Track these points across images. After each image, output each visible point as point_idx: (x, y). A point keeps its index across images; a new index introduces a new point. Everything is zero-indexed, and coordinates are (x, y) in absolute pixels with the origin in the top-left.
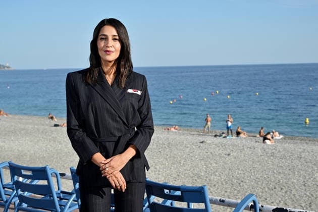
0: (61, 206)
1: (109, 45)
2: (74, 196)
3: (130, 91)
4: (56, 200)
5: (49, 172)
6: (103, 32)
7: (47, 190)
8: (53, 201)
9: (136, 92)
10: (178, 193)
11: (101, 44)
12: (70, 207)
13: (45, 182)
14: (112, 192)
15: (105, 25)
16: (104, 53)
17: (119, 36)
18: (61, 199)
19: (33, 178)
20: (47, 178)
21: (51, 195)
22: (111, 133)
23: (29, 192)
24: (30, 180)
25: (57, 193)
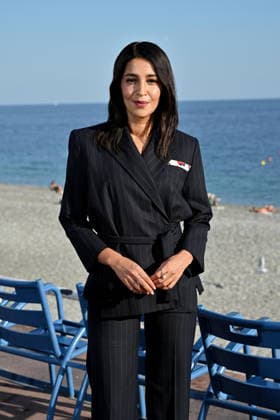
0: (62, 346)
1: (143, 92)
2: (84, 330)
3: (173, 163)
4: (54, 335)
5: (43, 290)
6: (131, 70)
7: (40, 319)
8: (49, 338)
9: (182, 167)
10: (253, 332)
11: (129, 89)
12: (77, 348)
13: (37, 307)
14: (142, 326)
15: (133, 57)
16: (133, 104)
17: (157, 75)
18: (63, 334)
19: (17, 298)
20: (39, 300)
21: (47, 328)
22: (141, 230)
23: (10, 321)
24: (12, 303)
25: (55, 325)
